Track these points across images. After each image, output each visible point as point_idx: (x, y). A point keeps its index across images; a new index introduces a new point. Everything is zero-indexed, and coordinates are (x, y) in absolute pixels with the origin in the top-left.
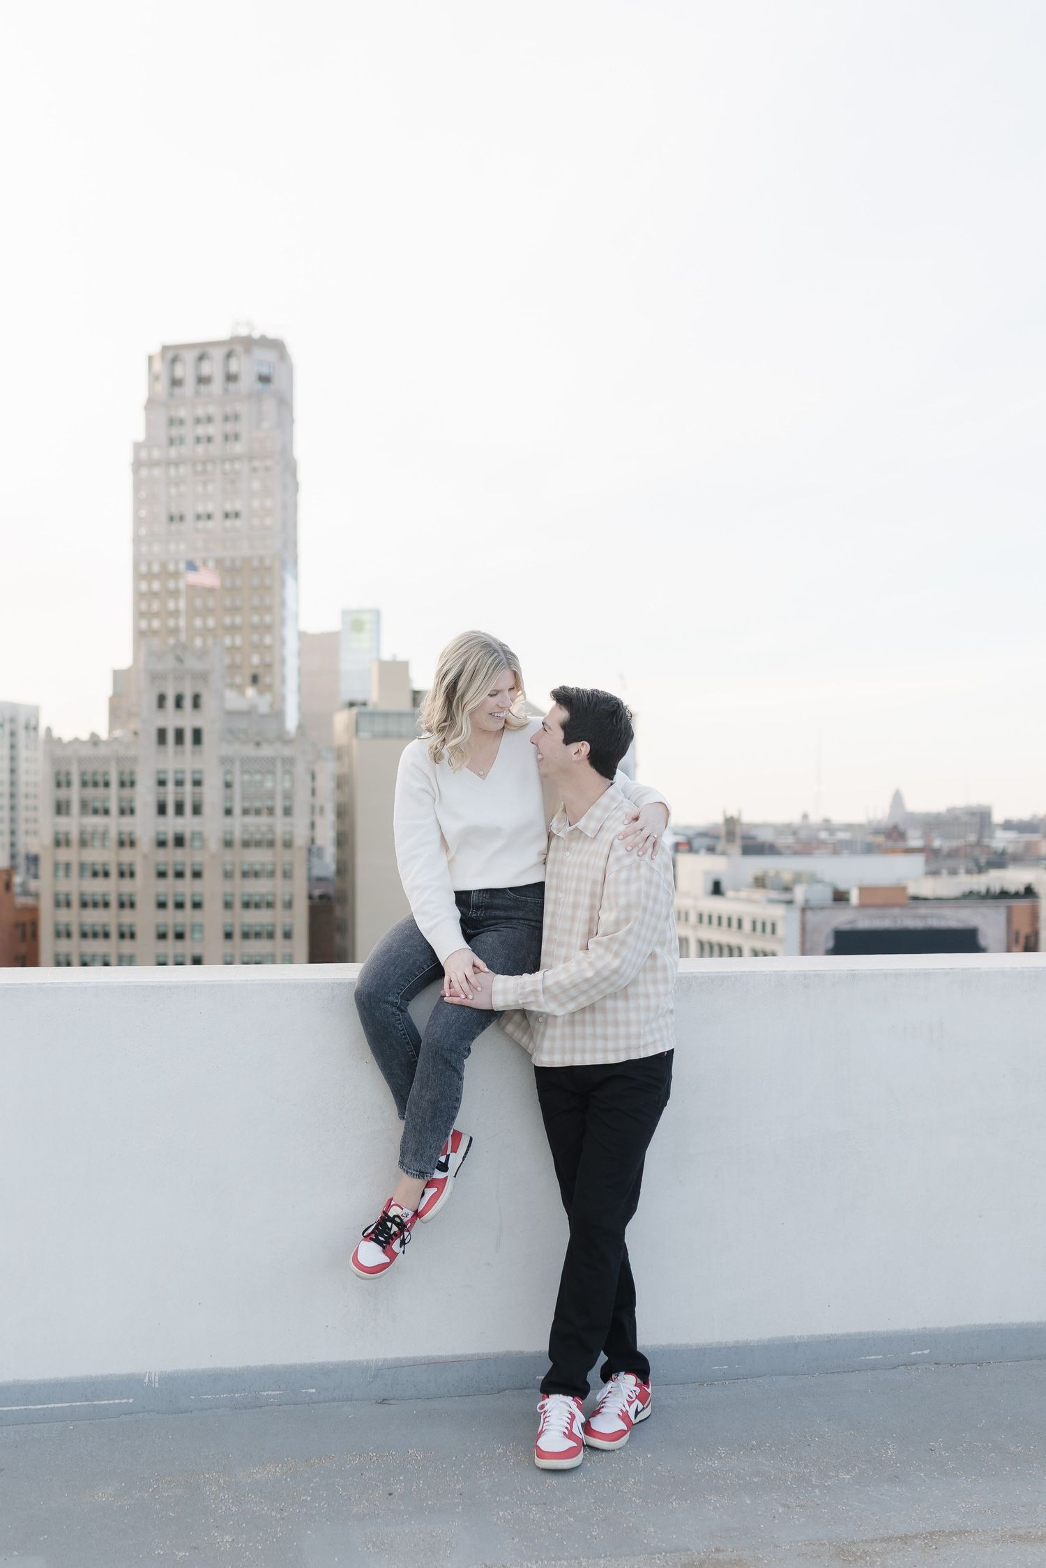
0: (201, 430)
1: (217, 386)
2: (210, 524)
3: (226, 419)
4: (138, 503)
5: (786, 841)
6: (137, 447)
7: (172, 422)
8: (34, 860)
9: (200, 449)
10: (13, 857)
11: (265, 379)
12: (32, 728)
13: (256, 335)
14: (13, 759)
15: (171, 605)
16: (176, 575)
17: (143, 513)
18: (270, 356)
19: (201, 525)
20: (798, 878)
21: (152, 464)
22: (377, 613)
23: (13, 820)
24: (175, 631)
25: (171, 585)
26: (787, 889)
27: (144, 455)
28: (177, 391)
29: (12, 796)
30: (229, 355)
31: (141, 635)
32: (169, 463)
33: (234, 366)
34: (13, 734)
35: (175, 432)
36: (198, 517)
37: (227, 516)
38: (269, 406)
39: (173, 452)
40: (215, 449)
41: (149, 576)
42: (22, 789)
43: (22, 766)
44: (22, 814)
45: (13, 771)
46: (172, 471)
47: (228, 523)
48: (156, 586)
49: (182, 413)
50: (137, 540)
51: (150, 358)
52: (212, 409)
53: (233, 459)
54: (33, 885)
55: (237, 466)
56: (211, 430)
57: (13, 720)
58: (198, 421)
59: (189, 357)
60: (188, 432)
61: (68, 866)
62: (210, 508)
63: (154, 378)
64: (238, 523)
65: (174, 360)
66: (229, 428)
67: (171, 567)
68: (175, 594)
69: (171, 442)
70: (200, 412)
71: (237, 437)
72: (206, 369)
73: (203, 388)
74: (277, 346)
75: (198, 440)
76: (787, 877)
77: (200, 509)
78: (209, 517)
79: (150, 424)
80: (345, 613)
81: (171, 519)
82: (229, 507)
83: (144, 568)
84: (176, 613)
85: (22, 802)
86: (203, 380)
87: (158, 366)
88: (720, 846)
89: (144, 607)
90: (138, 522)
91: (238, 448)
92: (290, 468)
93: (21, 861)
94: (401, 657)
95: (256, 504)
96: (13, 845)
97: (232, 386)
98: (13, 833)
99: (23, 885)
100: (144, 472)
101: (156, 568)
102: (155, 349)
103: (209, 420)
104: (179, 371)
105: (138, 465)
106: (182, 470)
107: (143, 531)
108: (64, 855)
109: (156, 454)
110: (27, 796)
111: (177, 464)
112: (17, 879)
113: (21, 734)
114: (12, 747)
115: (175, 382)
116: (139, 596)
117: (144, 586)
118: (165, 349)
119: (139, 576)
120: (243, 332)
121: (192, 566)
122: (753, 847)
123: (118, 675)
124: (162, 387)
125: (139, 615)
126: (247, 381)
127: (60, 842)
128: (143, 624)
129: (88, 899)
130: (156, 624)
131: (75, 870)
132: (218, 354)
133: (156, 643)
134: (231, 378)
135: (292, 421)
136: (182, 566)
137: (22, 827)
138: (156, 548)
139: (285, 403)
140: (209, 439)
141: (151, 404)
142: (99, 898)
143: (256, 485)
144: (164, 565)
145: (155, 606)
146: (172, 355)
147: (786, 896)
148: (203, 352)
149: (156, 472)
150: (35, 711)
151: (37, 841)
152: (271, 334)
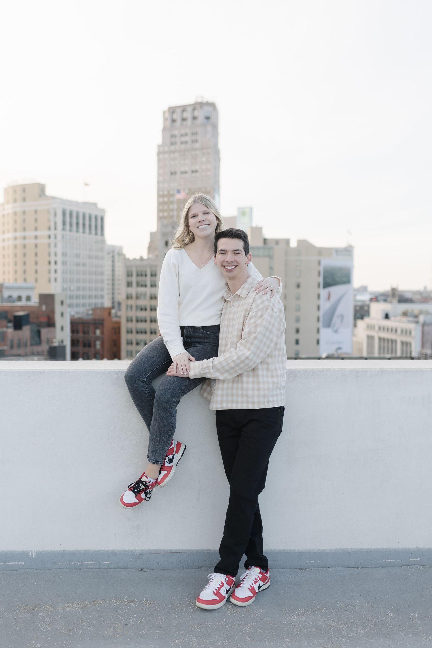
0: (183, 139)
1: (189, 122)
2: (186, 176)
3: (193, 134)
4: (159, 168)
5: (417, 297)
6: (159, 146)
7: (173, 136)
8: (119, 304)
9: (183, 147)
10: (113, 303)
11: (208, 118)
12: (120, 254)
13: (205, 101)
14: (113, 266)
15: (171, 207)
16: (173, 195)
17: (161, 171)
18: (209, 109)
19: (184, 176)
20: (421, 312)
21: (164, 153)
22: (251, 209)
23: (113, 289)
24: (172, 217)
25: (171, 199)
26: (416, 317)
27: (161, 149)
28: (174, 124)
29: (113, 280)
30: (194, 109)
31: (160, 219)
32: (171, 152)
33: (196, 113)
34: (113, 257)
35: (173, 140)
36: (182, 173)
37: (193, 172)
38: (209, 129)
39: (173, 148)
40: (189, 146)
41: (163, 196)
42: (116, 277)
43: (117, 269)
44: (116, 287)
45: (113, 271)
46: (172, 155)
47: (194, 175)
48: (166, 199)
49: (176, 132)
50: (159, 182)
51: (164, 112)
52: (188, 131)
53: (195, 150)
54: (119, 313)
55: (198, 152)
56: (187, 139)
57: (113, 252)
58: (182, 135)
59: (179, 111)
60: (178, 140)
61: (131, 307)
62: (186, 169)
63: (165, 119)
64: (197, 175)
65: (173, 112)
66: (194, 138)
67: (171, 192)
68: (172, 203)
69: (172, 144)
70: (183, 131)
71: (196, 141)
72: (185, 115)
73: (184, 123)
74: (212, 105)
75: (182, 143)
76: (416, 312)
77: (183, 169)
78: (186, 172)
79: (164, 138)
80: (239, 209)
81: (172, 174)
82: (194, 168)
83: (161, 193)
84: (172, 210)
85: (116, 282)
86: (184, 119)
87: (167, 115)
88: (389, 299)
89: (161, 207)
90: (159, 175)
91: (197, 145)
92: (217, 152)
93: (116, 305)
94: (259, 225)
95: (204, 167)
96: (113, 298)
97: (195, 121)
98: (113, 294)
99: (116, 313)
100: (161, 156)
101: (166, 193)
102: (166, 108)
103: (186, 135)
104: (175, 116)
105: (159, 153)
106: (177, 155)
107: (161, 179)
108: (130, 302)
109: (166, 149)
110: (118, 280)
111: (174, 152)
112: (113, 311)
113: (116, 257)
114: (113, 261)
115: (173, 121)
116: (160, 204)
117: (161, 200)
118: (170, 108)
119: (159, 196)
120: (199, 100)
121: (179, 192)
122: (403, 299)
123: (152, 235)
124: (168, 123)
125: (160, 211)
126: (201, 119)
127: (129, 297)
128: (161, 215)
129: (139, 319)
130: (166, 214)
131: (134, 308)
132: (190, 109)
133: (165, 222)
134: (195, 118)
135: (218, 134)
136: (176, 192)
137: (116, 292)
138: (166, 185)
139: (215, 127)
140: (186, 142)
141: (164, 130)
142: (143, 319)
143: (204, 159)
144: (169, 192)
145: (166, 207)
146: (172, 110)
147: (416, 320)
148: (184, 109)
149: (166, 156)
150: (121, 248)
151: (121, 297)
152: (210, 100)
